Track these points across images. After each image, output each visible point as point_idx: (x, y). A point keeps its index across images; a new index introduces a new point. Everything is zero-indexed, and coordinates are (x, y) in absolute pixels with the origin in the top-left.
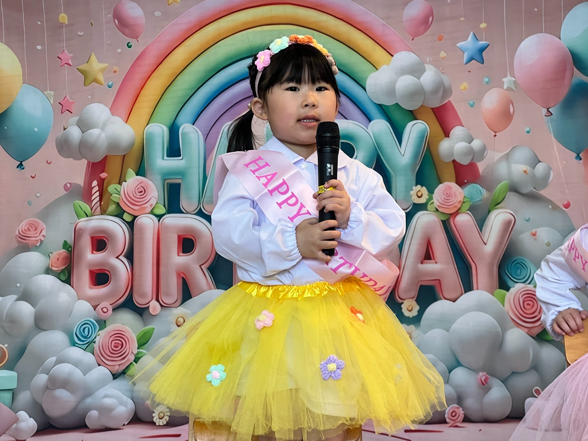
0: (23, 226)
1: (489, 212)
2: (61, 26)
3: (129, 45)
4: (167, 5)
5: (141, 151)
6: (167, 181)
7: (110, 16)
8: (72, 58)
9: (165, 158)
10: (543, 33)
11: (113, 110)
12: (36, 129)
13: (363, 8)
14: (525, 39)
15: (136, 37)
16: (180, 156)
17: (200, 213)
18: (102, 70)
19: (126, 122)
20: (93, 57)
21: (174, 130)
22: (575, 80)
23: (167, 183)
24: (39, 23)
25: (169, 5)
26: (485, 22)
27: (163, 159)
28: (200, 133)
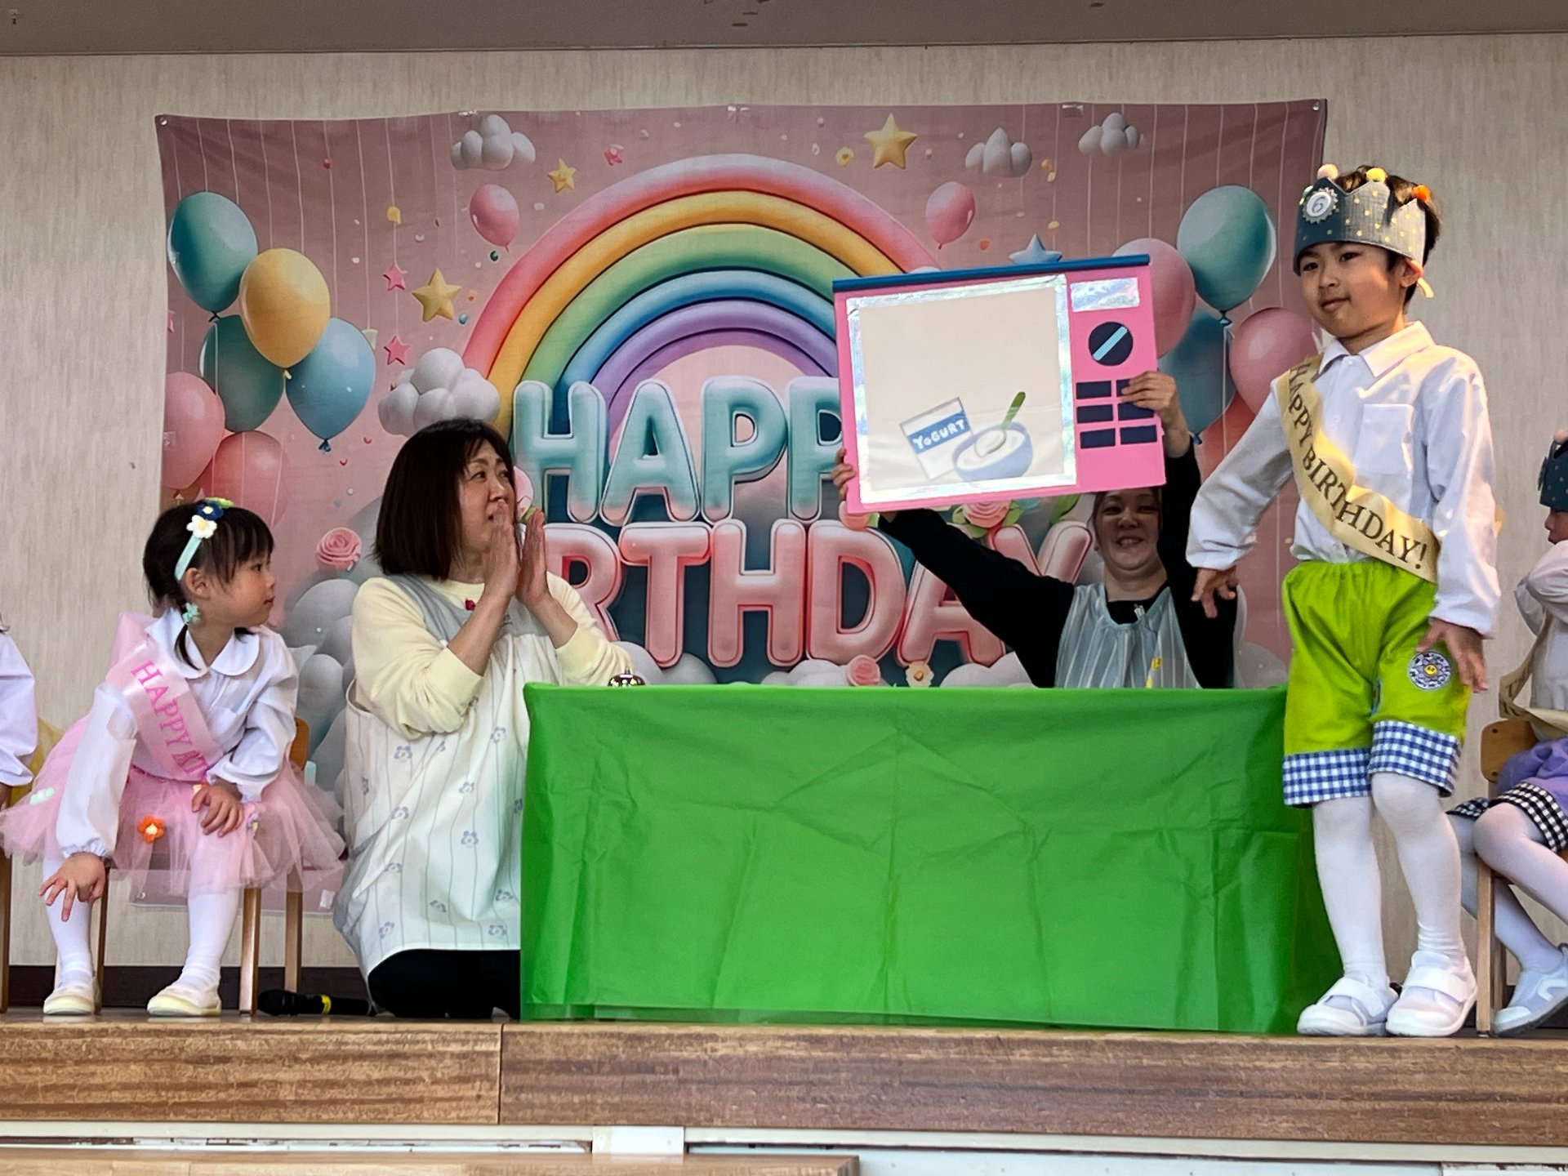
0: (327, 538)
1: (1051, 525)
2: (390, 226)
3: (495, 255)
4: (554, 190)
5: (509, 423)
6: (548, 472)
7: (466, 209)
8: (406, 277)
9: (546, 435)
10: (1147, 237)
11: (467, 358)
12: (349, 389)
13: (864, 197)
14: (1120, 246)
15: (505, 244)
16: (568, 432)
17: (598, 523)
18: (452, 297)
19: (487, 378)
20: (439, 277)
21: (560, 392)
22: (1196, 316)
23: (549, 476)
24: (357, 222)
25: (557, 192)
26: (1056, 220)
27: (542, 436)
28: (601, 397)
